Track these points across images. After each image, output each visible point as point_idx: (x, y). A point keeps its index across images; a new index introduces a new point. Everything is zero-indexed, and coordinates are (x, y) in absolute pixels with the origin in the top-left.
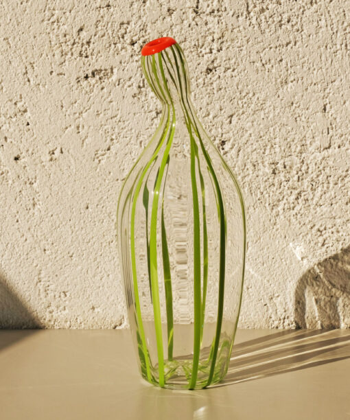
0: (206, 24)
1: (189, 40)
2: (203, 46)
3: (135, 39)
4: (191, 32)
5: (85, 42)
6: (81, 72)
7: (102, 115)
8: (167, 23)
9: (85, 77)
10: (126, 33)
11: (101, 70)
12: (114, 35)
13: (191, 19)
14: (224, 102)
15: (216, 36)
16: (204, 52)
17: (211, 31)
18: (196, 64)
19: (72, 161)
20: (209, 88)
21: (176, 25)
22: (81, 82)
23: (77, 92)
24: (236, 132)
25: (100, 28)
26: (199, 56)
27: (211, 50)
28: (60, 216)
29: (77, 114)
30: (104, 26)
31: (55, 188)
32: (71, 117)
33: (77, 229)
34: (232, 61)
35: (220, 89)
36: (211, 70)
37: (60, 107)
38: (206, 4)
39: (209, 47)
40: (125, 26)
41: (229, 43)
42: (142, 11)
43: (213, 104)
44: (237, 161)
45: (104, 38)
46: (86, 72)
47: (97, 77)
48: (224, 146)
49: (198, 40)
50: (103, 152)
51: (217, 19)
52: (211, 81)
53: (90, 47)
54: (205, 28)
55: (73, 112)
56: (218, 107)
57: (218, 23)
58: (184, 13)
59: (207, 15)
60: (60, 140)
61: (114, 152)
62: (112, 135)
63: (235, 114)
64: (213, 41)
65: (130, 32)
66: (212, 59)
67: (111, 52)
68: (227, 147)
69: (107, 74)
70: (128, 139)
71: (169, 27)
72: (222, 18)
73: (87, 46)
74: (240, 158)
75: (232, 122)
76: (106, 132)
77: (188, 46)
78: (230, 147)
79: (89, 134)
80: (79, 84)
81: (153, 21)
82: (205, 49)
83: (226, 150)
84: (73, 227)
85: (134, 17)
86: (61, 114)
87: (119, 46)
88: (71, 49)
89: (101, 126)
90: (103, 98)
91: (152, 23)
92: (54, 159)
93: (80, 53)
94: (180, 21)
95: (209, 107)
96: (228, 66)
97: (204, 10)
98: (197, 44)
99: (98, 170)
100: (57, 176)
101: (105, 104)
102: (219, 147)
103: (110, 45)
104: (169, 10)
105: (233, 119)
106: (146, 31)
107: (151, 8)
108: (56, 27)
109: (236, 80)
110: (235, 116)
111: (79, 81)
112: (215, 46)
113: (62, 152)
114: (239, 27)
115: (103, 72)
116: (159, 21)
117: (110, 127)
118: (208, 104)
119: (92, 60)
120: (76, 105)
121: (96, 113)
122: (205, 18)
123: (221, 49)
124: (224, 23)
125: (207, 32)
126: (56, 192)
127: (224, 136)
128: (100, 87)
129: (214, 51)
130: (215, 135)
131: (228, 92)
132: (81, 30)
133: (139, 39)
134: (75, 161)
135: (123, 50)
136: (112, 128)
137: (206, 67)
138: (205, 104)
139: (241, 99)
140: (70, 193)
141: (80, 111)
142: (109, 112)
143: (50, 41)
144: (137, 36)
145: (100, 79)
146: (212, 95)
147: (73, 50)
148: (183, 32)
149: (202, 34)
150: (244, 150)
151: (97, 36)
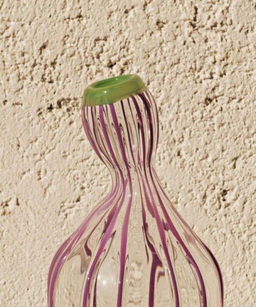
0: (206, 41)
1: (183, 61)
2: (201, 69)
3: (113, 59)
4: (186, 51)
5: (48, 63)
6: (44, 101)
7: (69, 157)
8: (155, 39)
9: (48, 108)
10: (102, 52)
11: (69, 100)
12: (87, 55)
13: (186, 34)
14: (227, 141)
15: (218, 57)
16: (202, 77)
17: (212, 50)
18: (193, 92)
19: (31, 215)
20: (208, 123)
21: (167, 42)
22: (44, 115)
23: (38, 127)
24: (241, 179)
25: (68, 45)
26: (196, 83)
27: (211, 74)
28: (15, 284)
29: (38, 156)
30: (74, 43)
31: (9, 249)
32: (30, 158)
33: (36, 300)
34: (239, 89)
35: (223, 125)
36: (210, 100)
37: (15, 147)
38: (206, 16)
39: (209, 71)
40: (101, 42)
41: (235, 66)
42: (123, 23)
43: (212, 144)
44: (242, 216)
45: (73, 57)
46: (50, 102)
47: (64, 108)
48: (226, 197)
49: (195, 62)
50: (71, 204)
51: (219, 35)
52: (211, 114)
53: (56, 70)
54: (204, 47)
55: (32, 152)
56: (219, 147)
57: (222, 39)
58: (177, 27)
59: (208, 29)
60: (16, 188)
61: (85, 204)
62: (83, 182)
63: (240, 156)
64: (214, 62)
65: (108, 51)
66: (213, 87)
67: (83, 76)
68: (229, 197)
69: (77, 105)
70: (103, 187)
71: (158, 45)
72: (226, 33)
73: (52, 68)
74: (245, 211)
75: (237, 166)
76: (75, 178)
77: (182, 70)
78: (233, 197)
79: (53, 181)
80: (41, 117)
81: (137, 37)
82: (204, 73)
83: (228, 201)
84: (31, 298)
85: (113, 32)
86: (17, 155)
87: (93, 68)
88: (31, 72)
89: (69, 170)
90: (72, 136)
91: (136, 40)
92: (8, 212)
93: (42, 78)
94: (172, 37)
95: (208, 147)
96: (233, 95)
97: (204, 24)
98: (193, 67)
99: (64, 227)
100: (12, 234)
101: (74, 144)
102: (219, 198)
103: (82, 68)
104: (158, 23)
105: (238, 162)
106: (128, 50)
107: (135, 20)
108: (12, 43)
109: (243, 112)
110: (240, 159)
111: (41, 113)
112: (217, 69)
113: (18, 204)
114: (248, 45)
115: (72, 101)
116: (145, 37)
117: (80, 172)
118: (206, 144)
119: (58, 86)
120: (37, 144)
121: (62, 154)
122: (204, 34)
123: (225, 74)
124: (229, 41)
125: (207, 52)
126: (10, 255)
127: (226, 183)
128: (68, 121)
129: (216, 76)
130: (215, 183)
131: (232, 128)
132: (44, 47)
133: (119, 60)
134: (35, 214)
135: (99, 74)
136: (83, 173)
137: (205, 97)
138: (202, 143)
139: (248, 137)
140: (28, 256)
141: (42, 152)
142: (80, 153)
143: (4, 62)
144: (117, 56)
145: (68, 110)
146: (211, 132)
147: (34, 73)
148: (176, 51)
149: (201, 54)
150: (251, 202)
151: (65, 55)
